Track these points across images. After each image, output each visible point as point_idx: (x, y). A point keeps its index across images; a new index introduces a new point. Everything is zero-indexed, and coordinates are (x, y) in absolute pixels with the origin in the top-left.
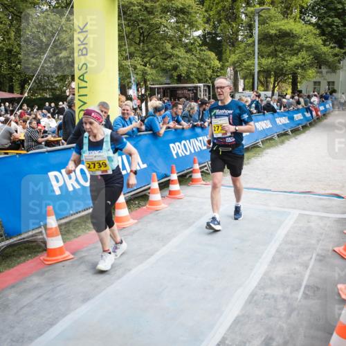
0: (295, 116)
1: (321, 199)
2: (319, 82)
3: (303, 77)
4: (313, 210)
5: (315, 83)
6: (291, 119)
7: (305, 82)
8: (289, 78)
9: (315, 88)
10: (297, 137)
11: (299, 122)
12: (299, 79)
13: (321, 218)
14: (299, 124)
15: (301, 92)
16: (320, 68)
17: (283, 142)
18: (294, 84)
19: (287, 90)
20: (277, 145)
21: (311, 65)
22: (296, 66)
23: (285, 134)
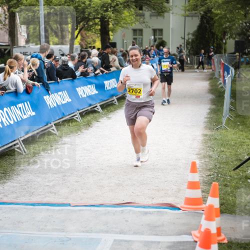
0: (106, 82)
1: (146, 213)
2: (141, 30)
3: (117, 23)
4: (135, 233)
5: (135, 31)
6: (100, 87)
7: (120, 31)
8: (96, 24)
9: (135, 39)
10: (111, 115)
11: (112, 92)
12: (111, 26)
13: (147, 244)
14: (112, 96)
15: (114, 45)
16: (141, 9)
17: (88, 125)
18: (104, 33)
19: (94, 41)
20: (79, 130)
21: (126, 6)
22: (103, 6)
23: (93, 111)
